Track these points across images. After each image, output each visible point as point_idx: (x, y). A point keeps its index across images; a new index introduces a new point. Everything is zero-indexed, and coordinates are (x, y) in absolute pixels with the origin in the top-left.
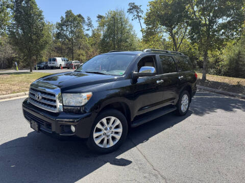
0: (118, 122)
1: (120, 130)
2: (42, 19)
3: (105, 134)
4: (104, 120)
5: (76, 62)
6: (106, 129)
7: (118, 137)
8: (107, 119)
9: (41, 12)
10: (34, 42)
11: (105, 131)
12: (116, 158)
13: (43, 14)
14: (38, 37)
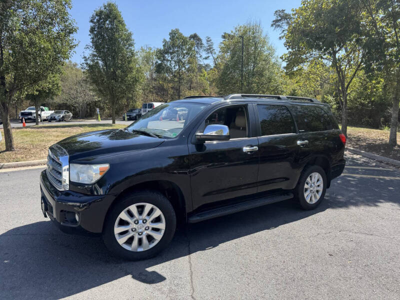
0: (158, 213)
1: (162, 226)
2: (131, 45)
3: (134, 230)
4: (133, 208)
5: (183, 110)
6: (137, 222)
7: (158, 237)
8: (138, 207)
9: (130, 34)
10: (120, 79)
11: (135, 226)
12: (147, 269)
13: (133, 37)
14: (123, 72)
